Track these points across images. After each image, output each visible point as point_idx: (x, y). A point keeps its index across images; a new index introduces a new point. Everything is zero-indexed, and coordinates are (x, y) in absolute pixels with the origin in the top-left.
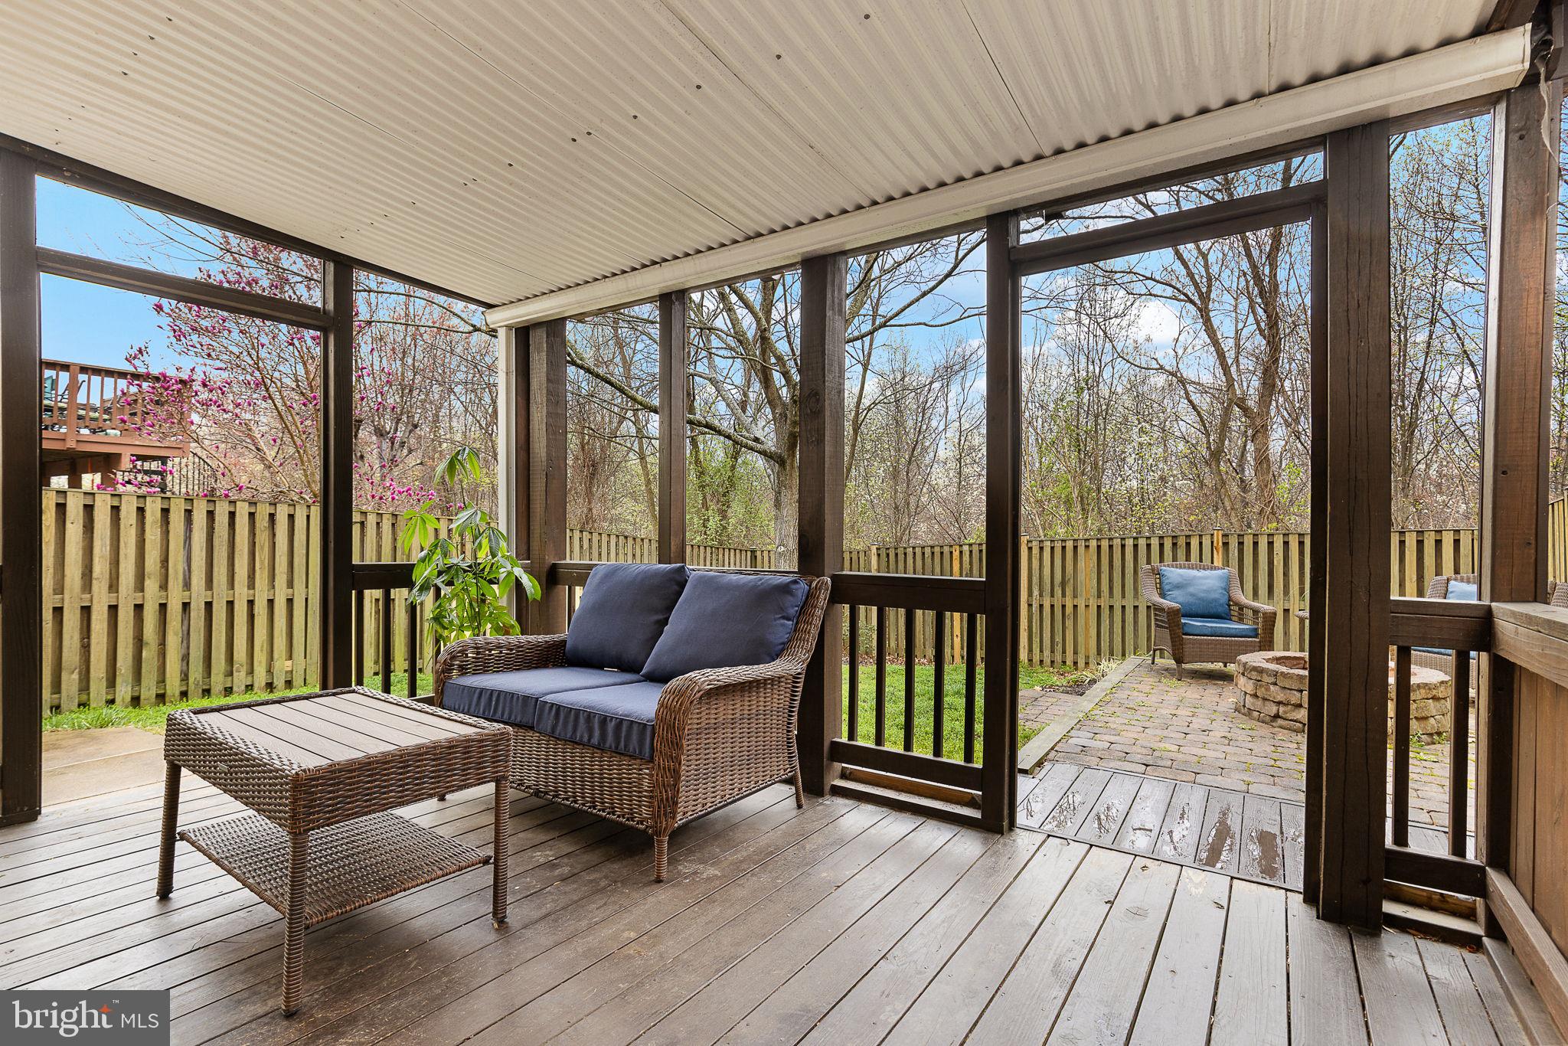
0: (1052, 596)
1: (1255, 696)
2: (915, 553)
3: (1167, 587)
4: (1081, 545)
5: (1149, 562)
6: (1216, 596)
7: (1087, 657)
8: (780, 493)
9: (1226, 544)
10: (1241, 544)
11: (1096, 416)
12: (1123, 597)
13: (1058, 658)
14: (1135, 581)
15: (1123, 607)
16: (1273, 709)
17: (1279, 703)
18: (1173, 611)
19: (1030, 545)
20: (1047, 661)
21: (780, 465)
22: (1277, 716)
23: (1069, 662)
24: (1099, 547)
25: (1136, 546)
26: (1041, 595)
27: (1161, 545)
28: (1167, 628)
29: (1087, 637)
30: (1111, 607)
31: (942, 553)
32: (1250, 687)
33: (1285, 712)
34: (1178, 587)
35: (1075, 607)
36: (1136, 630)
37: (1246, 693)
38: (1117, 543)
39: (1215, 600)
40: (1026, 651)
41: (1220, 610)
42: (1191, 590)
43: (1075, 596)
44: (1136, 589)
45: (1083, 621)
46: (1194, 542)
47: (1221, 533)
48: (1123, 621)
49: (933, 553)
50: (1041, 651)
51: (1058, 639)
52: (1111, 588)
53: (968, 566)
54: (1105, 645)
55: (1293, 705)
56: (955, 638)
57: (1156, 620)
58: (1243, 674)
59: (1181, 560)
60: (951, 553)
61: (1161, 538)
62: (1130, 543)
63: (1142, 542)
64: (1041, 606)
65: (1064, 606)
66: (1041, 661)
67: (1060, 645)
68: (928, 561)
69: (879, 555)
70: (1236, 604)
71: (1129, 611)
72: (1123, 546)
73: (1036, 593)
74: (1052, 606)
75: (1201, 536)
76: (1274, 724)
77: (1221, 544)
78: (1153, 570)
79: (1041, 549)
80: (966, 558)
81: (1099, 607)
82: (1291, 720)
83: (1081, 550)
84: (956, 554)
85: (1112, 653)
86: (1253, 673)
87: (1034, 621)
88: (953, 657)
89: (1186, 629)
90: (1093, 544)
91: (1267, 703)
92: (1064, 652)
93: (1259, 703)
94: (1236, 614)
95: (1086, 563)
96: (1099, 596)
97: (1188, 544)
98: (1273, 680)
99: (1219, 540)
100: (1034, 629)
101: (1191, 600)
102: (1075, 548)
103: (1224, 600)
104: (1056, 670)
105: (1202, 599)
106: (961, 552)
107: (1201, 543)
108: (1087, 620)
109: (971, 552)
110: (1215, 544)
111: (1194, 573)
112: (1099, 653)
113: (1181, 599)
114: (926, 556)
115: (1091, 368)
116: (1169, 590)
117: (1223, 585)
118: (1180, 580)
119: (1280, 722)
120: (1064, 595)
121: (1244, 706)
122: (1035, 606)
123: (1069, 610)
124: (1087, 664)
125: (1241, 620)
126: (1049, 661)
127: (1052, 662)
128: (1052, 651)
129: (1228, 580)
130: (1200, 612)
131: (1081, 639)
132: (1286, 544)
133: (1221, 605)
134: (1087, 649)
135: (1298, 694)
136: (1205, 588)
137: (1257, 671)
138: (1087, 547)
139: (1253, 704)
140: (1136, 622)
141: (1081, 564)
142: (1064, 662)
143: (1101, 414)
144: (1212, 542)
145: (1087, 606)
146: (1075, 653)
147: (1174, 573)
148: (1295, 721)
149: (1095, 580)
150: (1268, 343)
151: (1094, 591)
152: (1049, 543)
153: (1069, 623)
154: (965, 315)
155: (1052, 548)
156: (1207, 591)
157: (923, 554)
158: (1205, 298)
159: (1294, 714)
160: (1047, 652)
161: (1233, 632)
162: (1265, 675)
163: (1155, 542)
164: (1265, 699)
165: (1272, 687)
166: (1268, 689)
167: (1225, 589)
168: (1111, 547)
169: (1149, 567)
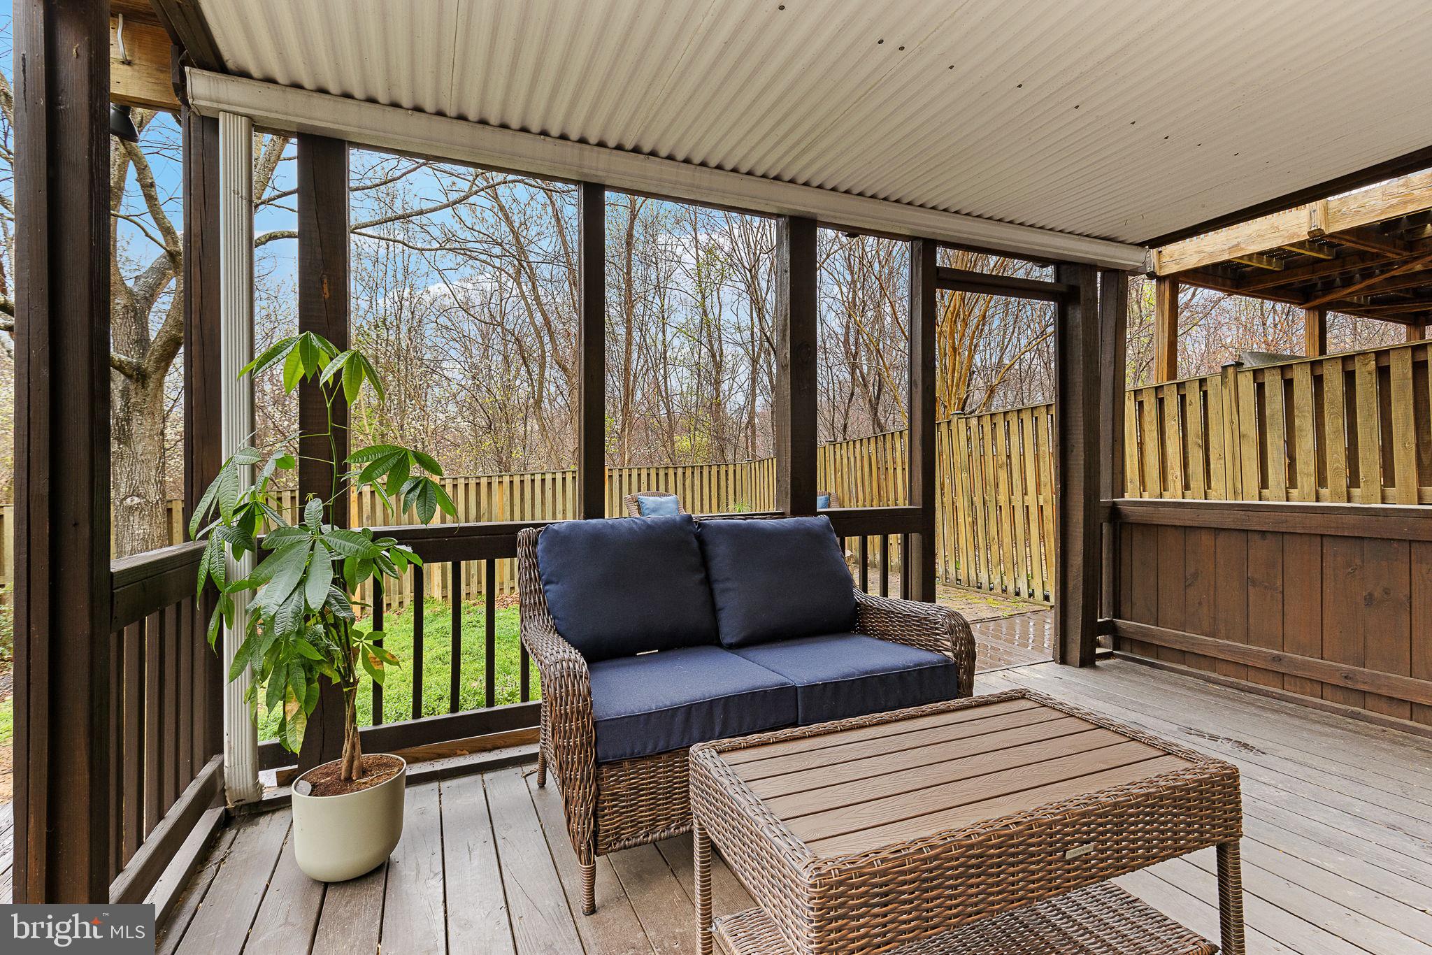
24: (511, 482)
25: (543, 480)
62: (538, 478)
83: (495, 485)
102: (489, 484)
138: (500, 483)
152: (462, 481)
155: (467, 485)
168: (522, 482)
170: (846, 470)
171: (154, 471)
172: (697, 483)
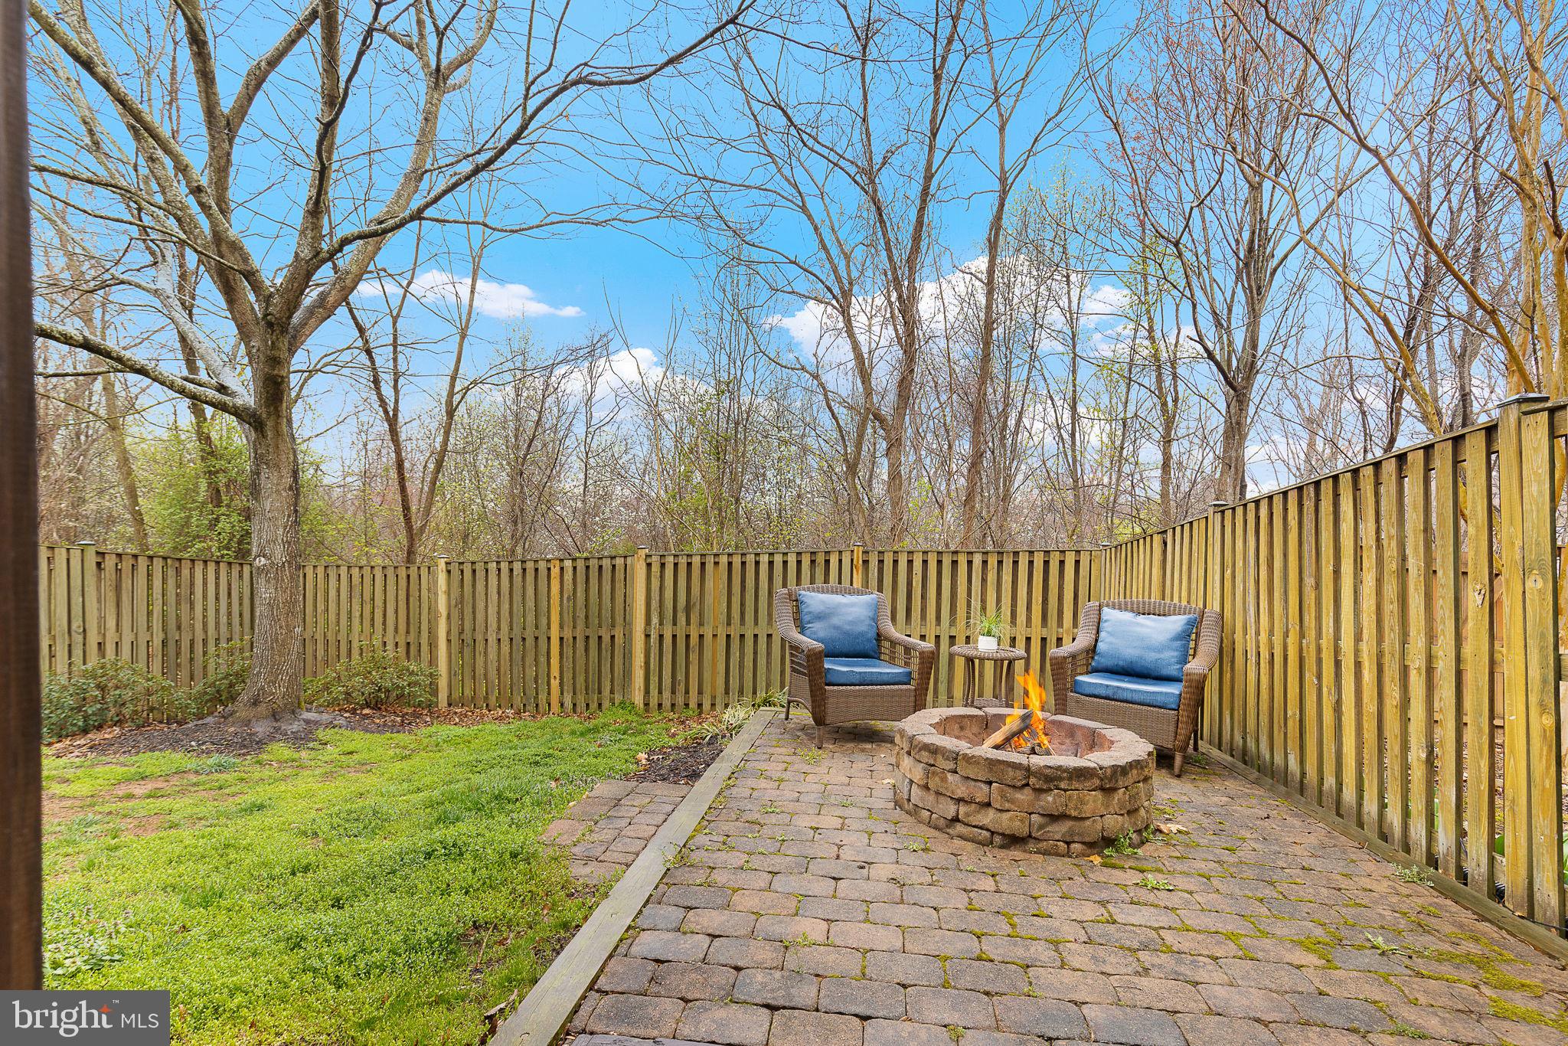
0: (675, 624)
1: (926, 787)
2: (499, 570)
3: (806, 618)
4: (710, 560)
5: (785, 585)
6: (863, 628)
7: (714, 697)
8: (258, 474)
9: (866, 562)
10: (881, 562)
11: (737, 424)
12: (756, 623)
13: (680, 700)
14: (770, 605)
15: (756, 636)
16: (951, 810)
17: (959, 800)
18: (815, 654)
19: (649, 561)
20: (667, 704)
21: (256, 430)
22: (956, 820)
23: (693, 704)
24: (730, 564)
25: (771, 563)
26: (661, 623)
27: (799, 563)
28: (804, 674)
29: (714, 673)
30: (742, 636)
31: (536, 570)
32: (918, 773)
33: (967, 815)
34: (820, 617)
35: (701, 636)
36: (769, 663)
37: (911, 782)
38: (750, 559)
39: (862, 634)
40: (642, 693)
41: (868, 646)
42: (835, 621)
43: (701, 624)
44: (770, 615)
45: (710, 654)
46: (834, 560)
47: (861, 549)
48: (755, 653)
49: (524, 570)
50: (660, 692)
51: (681, 676)
52: (742, 614)
53: (571, 587)
54: (734, 683)
55: (978, 803)
56: (552, 680)
57: (792, 662)
58: (909, 753)
59: (819, 583)
60: (549, 569)
61: (799, 554)
62: (764, 559)
63: (778, 559)
64: (661, 636)
65: (688, 637)
66: (660, 705)
67: (682, 685)
68: (517, 579)
69: (449, 572)
70: (887, 639)
71: (762, 641)
72: (757, 563)
73: (655, 620)
74: (674, 637)
75: (840, 552)
76: (950, 831)
77: (861, 562)
78: (790, 595)
79: (663, 565)
80: (568, 576)
81: (728, 636)
82: (974, 827)
83: (710, 567)
84: (555, 572)
85: (741, 692)
86: (923, 753)
87: (652, 655)
88: (549, 705)
89: (831, 678)
90: (724, 560)
91: (942, 799)
92: (687, 692)
93: (931, 797)
94: (888, 652)
95: (716, 582)
96: (729, 624)
97: (827, 562)
98: (951, 765)
99: (859, 558)
100: (652, 666)
101: (835, 634)
102: (703, 564)
103: (872, 634)
104: (676, 716)
105: (847, 633)
106: (562, 569)
107: (840, 561)
108: (715, 651)
109: (575, 568)
110: (855, 562)
111: (838, 599)
112: (727, 692)
113: (822, 634)
114: (515, 573)
115: (732, 371)
116: (809, 622)
117: (871, 614)
118: (822, 608)
119: (959, 828)
120: (688, 623)
121: (909, 800)
122: (654, 637)
123: (694, 640)
124: (713, 705)
125: (892, 661)
126: (669, 704)
127: (673, 705)
128: (673, 692)
129: (877, 607)
130: (845, 650)
131: (707, 675)
132: (925, 562)
133: (868, 640)
134: (714, 687)
135: (985, 787)
136: (850, 618)
137: (930, 751)
138: (716, 563)
139: (922, 799)
140: (769, 654)
141: (709, 584)
142: (687, 705)
143: (741, 422)
144: (852, 560)
145: (715, 636)
146: (700, 692)
147: (815, 599)
148: (981, 828)
149: (725, 604)
150: (905, 352)
151: (723, 617)
152: (671, 559)
153: (694, 657)
154: (548, 220)
155: (676, 565)
156: (851, 623)
157: (511, 570)
158: (847, 294)
159: (979, 816)
160: (667, 694)
161: (885, 678)
162: (939, 757)
163: (792, 559)
164: (938, 793)
165: (949, 776)
166: (944, 780)
167: (873, 619)
168: (743, 563)
169: (785, 591)
170: (1239, 564)
171: (281, 530)
172: (1007, 578)
